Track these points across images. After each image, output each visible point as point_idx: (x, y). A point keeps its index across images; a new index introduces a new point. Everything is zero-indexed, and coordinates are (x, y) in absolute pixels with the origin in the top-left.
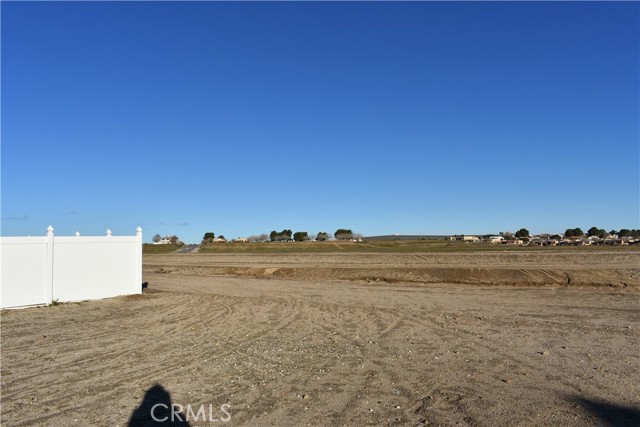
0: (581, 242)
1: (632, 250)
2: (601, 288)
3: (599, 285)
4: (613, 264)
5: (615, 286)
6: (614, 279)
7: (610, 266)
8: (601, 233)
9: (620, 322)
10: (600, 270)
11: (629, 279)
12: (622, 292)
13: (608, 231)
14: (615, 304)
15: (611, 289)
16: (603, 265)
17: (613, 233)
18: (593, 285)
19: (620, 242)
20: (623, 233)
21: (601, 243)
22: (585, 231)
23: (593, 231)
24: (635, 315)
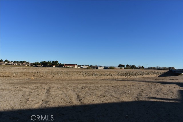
0: (2, 64)
1: (16, 67)
2: (6, 77)
3: (6, 76)
4: (11, 70)
5: (10, 77)
6: (10, 75)
7: (9, 71)
8: (9, 62)
9: (7, 87)
10: (7, 72)
11: (14, 75)
12: (12, 78)
13: (11, 61)
14: (7, 82)
15: (9, 77)
16: (8, 71)
17: (12, 62)
18: (4, 76)
19: (13, 64)
20: (15, 62)
21: (8, 64)
22: (4, 61)
23: (6, 61)
24: (12, 84)
